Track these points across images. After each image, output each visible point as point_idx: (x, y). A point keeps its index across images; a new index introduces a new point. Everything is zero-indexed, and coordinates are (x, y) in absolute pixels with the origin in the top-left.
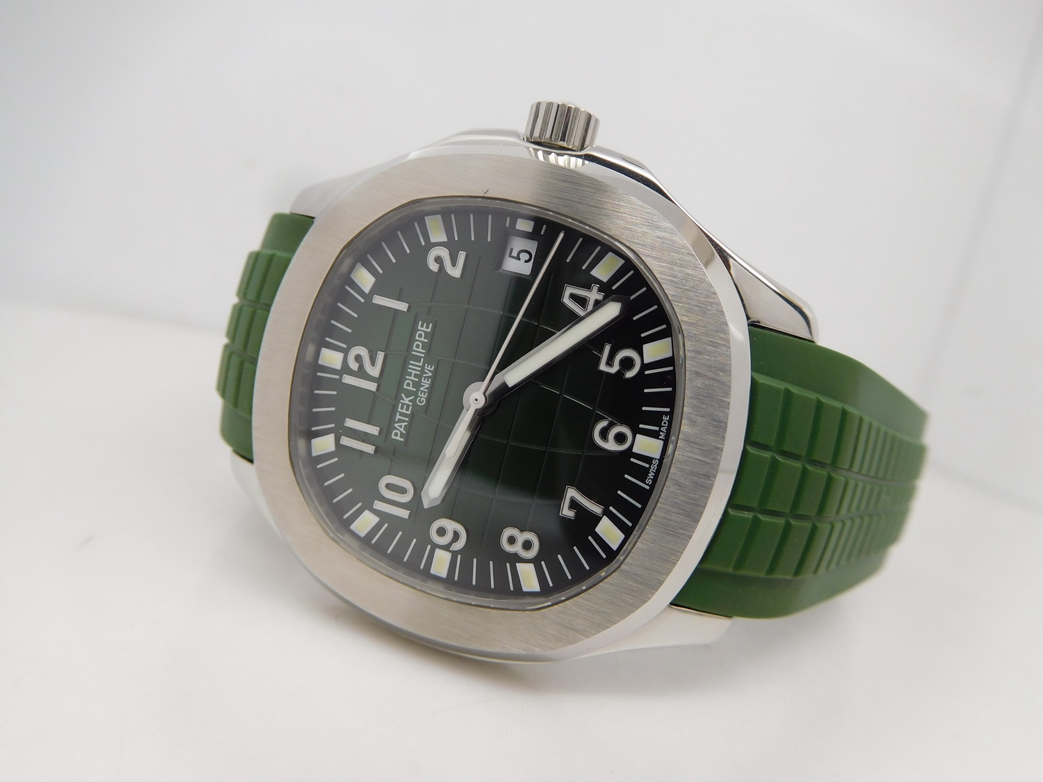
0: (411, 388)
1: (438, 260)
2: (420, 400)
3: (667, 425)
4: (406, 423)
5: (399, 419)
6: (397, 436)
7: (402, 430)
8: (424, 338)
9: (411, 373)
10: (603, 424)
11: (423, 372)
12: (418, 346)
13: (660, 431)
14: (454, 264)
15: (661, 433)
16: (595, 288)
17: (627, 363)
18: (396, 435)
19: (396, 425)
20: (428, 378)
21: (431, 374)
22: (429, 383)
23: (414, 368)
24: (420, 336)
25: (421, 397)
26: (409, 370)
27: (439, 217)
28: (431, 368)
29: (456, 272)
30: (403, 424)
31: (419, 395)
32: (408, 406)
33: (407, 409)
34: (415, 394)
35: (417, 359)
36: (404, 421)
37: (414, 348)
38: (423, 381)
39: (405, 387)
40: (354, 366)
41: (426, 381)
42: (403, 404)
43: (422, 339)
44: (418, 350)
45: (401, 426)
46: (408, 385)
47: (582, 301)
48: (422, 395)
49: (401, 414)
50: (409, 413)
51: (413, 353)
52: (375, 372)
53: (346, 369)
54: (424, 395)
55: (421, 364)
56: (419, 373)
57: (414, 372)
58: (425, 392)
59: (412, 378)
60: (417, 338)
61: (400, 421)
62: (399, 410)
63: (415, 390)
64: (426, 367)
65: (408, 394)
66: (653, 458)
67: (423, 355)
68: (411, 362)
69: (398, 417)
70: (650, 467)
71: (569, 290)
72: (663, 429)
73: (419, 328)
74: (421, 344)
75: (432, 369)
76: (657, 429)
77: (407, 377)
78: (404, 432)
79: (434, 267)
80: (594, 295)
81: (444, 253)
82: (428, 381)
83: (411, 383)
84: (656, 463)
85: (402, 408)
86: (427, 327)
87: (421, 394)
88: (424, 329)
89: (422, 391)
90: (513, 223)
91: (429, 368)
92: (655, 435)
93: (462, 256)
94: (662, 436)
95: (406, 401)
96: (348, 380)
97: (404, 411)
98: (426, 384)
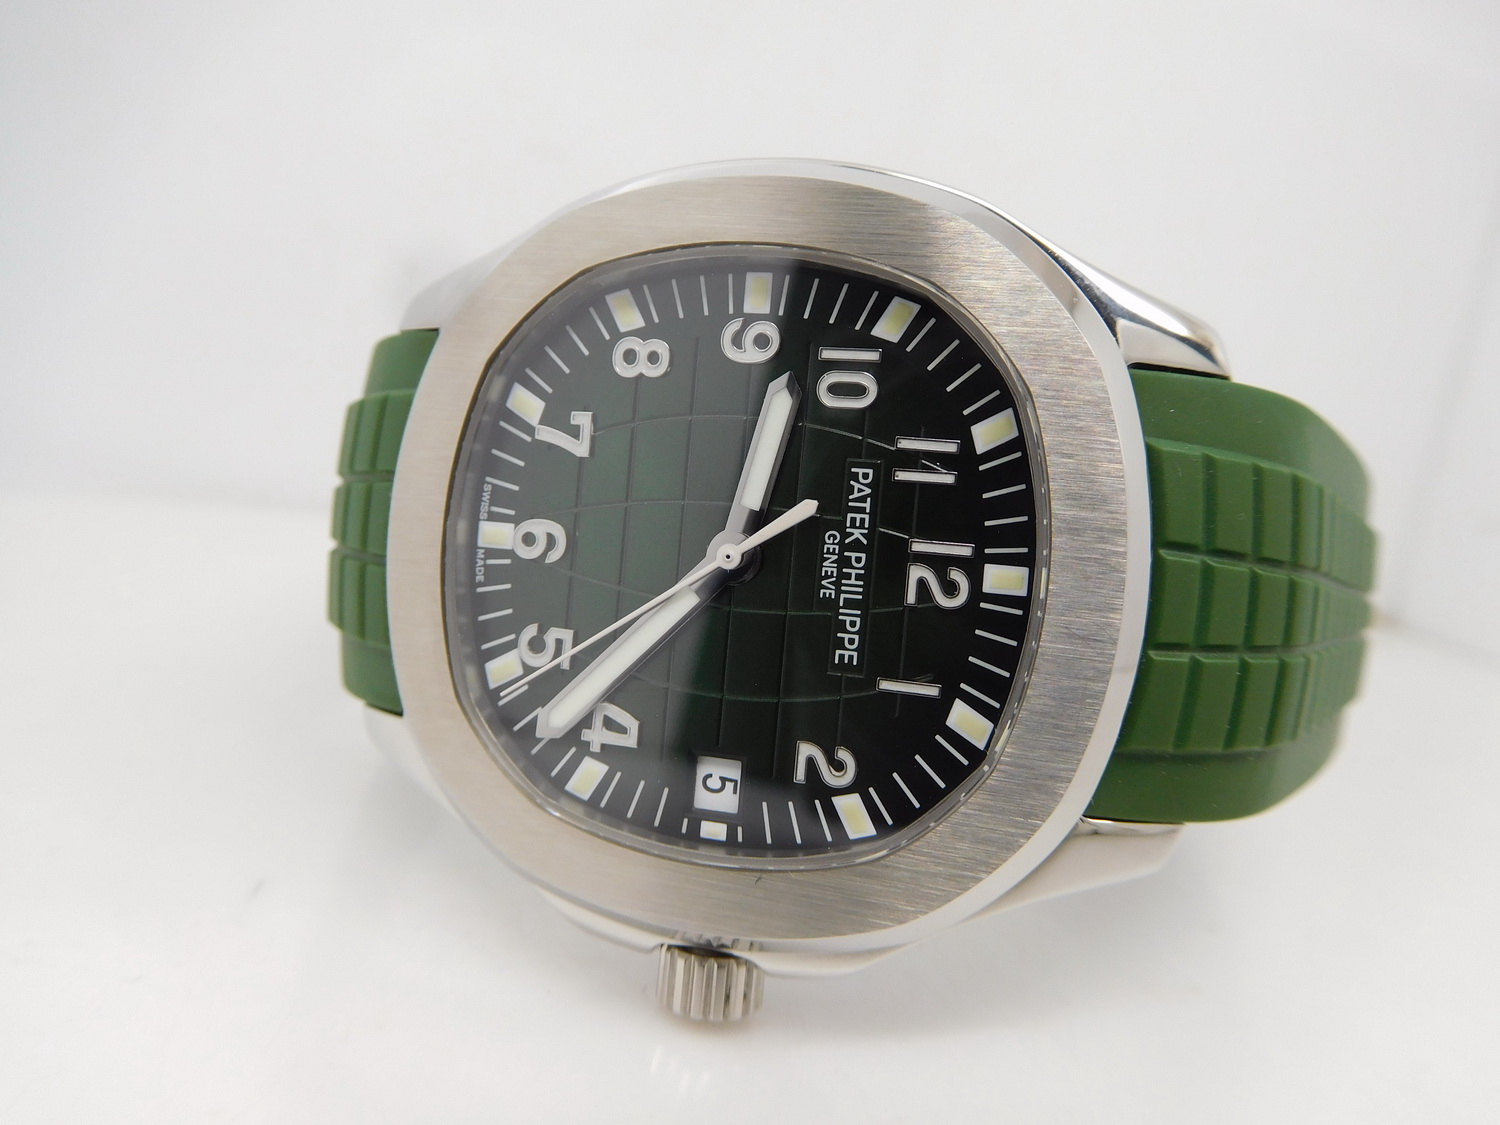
0: (854, 555)
1: (839, 766)
2: (835, 537)
3: (478, 569)
4: (851, 497)
5: (866, 502)
6: (863, 474)
7: (857, 486)
8: (844, 638)
9: (856, 580)
10: (555, 556)
11: (838, 584)
12: (853, 624)
13: (484, 559)
14: (811, 762)
15: (482, 556)
16: (596, 748)
17: (537, 645)
18: (866, 476)
19: (868, 491)
20: (827, 577)
21: (824, 582)
22: (824, 569)
23: (853, 588)
24: (851, 641)
25: (833, 544)
26: (862, 583)
27: (852, 836)
28: (825, 594)
29: (806, 750)
30: (856, 495)
31: (837, 547)
32: (853, 525)
33: (853, 520)
34: (843, 547)
35: (849, 604)
36: (855, 500)
37: (858, 620)
38: (835, 570)
39: (863, 556)
40: (957, 576)
41: (830, 570)
42: (862, 526)
43: (847, 636)
44: (851, 618)
45: (860, 490)
46: (858, 560)
47: (610, 724)
48: (832, 547)
49: (862, 510)
50: (850, 515)
51: (859, 612)
52: (916, 572)
53: (974, 569)
54: (828, 549)
55: (843, 596)
56: (843, 581)
57: (853, 581)
58: (828, 552)
59: (853, 572)
60: (856, 637)
61: (862, 499)
62: (867, 517)
63: (846, 554)
64: (833, 592)
65: (856, 546)
66: (488, 520)
67: (841, 611)
68: (860, 597)
69: (867, 505)
70: (489, 506)
71: (630, 741)
72: (480, 563)
73: (855, 654)
74: (848, 627)
75: (822, 591)
76: (490, 562)
77: (863, 572)
78: (852, 482)
79: (844, 755)
80: (597, 736)
81: (831, 778)
82: (826, 572)
83: (854, 563)
84: (483, 515)
85: (862, 520)
86: (842, 657)
87: (834, 549)
88: (847, 654)
89: (833, 553)
90: (731, 833)
91: (828, 592)
92: (491, 553)
93: (800, 775)
94: (480, 554)
95: (857, 534)
96: (964, 550)
97: (858, 516)
98: (829, 566)
